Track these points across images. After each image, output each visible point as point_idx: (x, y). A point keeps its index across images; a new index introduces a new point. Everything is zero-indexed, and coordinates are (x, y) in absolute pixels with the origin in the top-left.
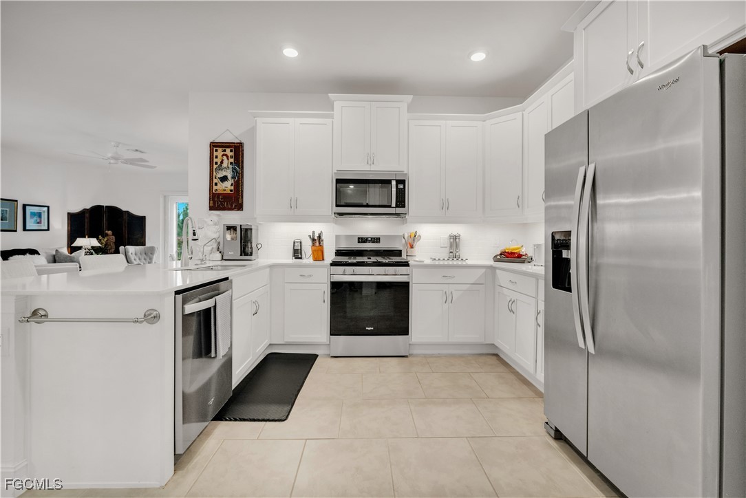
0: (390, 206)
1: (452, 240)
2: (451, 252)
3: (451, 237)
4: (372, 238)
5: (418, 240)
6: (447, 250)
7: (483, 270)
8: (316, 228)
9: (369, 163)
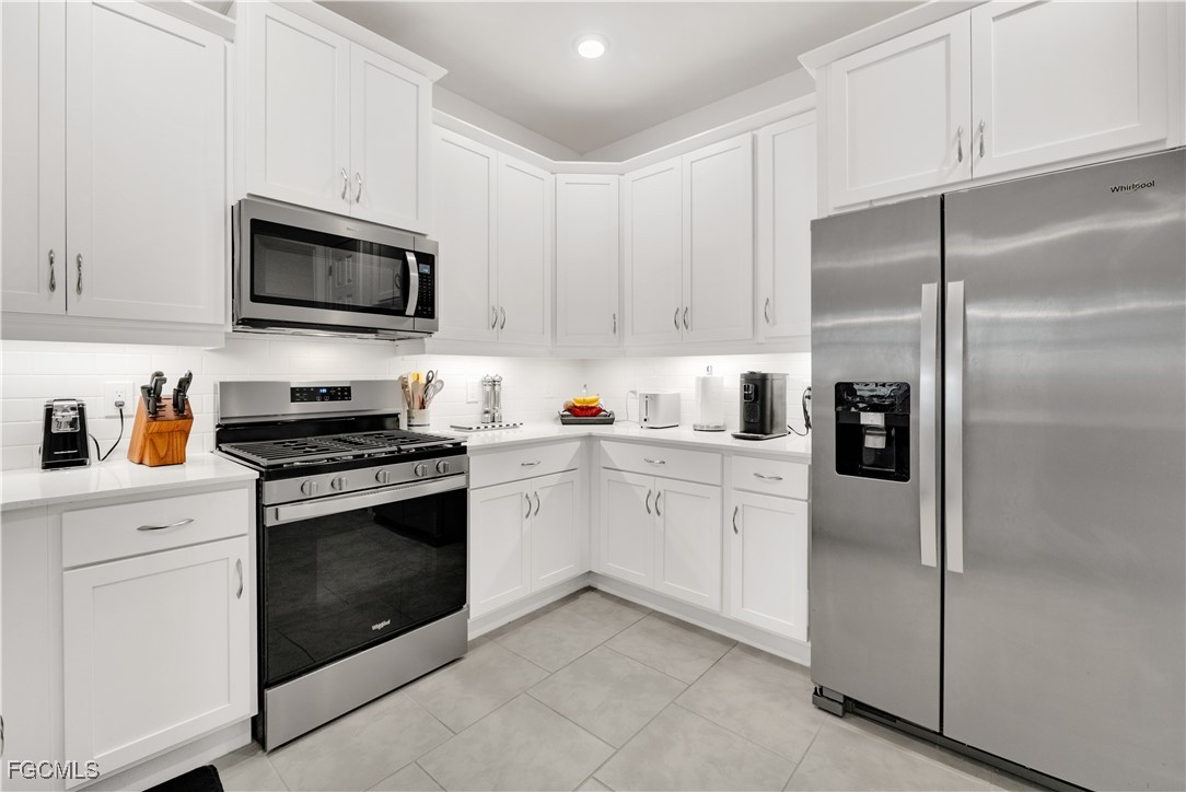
0: (402, 313)
1: (488, 388)
2: (487, 412)
3: (484, 382)
4: (329, 389)
5: (436, 391)
6: (479, 408)
7: (578, 444)
8: (172, 363)
9: (347, 196)
